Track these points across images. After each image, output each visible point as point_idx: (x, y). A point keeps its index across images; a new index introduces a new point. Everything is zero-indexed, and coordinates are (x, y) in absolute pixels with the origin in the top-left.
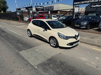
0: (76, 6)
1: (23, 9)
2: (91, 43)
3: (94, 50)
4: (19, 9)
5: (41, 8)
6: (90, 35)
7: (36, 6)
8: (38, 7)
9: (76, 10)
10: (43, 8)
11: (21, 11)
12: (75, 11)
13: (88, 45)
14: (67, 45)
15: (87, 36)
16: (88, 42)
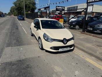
0: (90, 4)
1: (42, 9)
2: (90, 52)
3: (86, 62)
4: (40, 9)
5: (62, 8)
6: (99, 42)
7: (57, 6)
8: (58, 8)
9: (90, 9)
10: (64, 8)
11: (41, 11)
12: (88, 11)
13: (86, 54)
14: (51, 48)
15: (94, 43)
16: (87, 50)
